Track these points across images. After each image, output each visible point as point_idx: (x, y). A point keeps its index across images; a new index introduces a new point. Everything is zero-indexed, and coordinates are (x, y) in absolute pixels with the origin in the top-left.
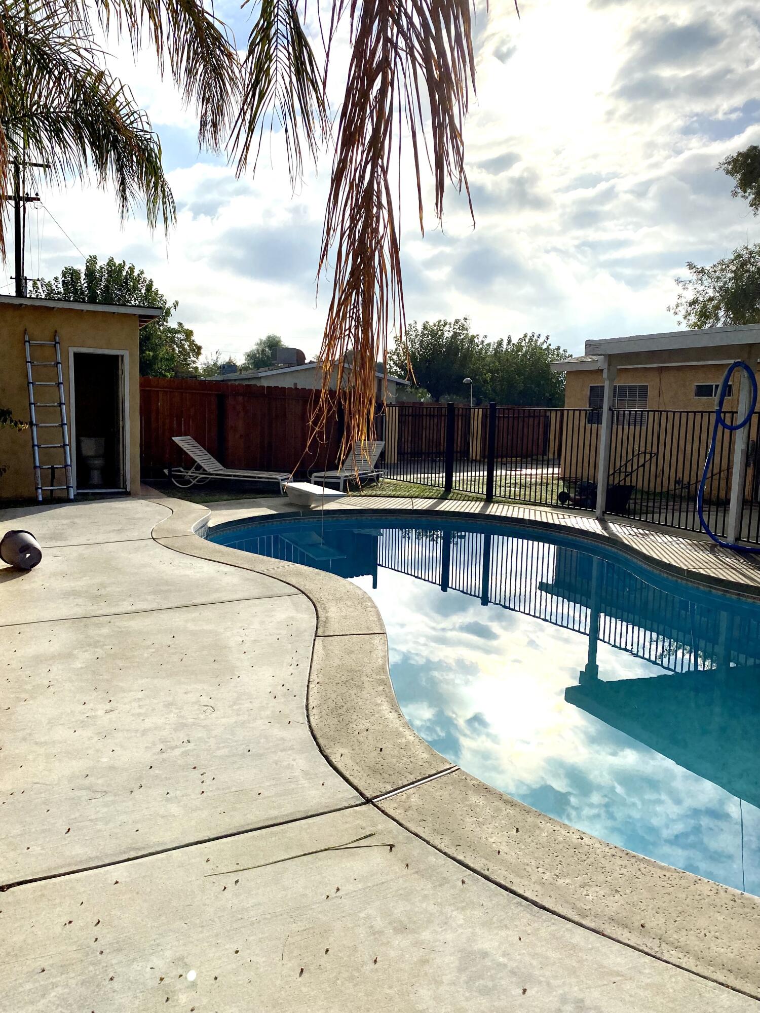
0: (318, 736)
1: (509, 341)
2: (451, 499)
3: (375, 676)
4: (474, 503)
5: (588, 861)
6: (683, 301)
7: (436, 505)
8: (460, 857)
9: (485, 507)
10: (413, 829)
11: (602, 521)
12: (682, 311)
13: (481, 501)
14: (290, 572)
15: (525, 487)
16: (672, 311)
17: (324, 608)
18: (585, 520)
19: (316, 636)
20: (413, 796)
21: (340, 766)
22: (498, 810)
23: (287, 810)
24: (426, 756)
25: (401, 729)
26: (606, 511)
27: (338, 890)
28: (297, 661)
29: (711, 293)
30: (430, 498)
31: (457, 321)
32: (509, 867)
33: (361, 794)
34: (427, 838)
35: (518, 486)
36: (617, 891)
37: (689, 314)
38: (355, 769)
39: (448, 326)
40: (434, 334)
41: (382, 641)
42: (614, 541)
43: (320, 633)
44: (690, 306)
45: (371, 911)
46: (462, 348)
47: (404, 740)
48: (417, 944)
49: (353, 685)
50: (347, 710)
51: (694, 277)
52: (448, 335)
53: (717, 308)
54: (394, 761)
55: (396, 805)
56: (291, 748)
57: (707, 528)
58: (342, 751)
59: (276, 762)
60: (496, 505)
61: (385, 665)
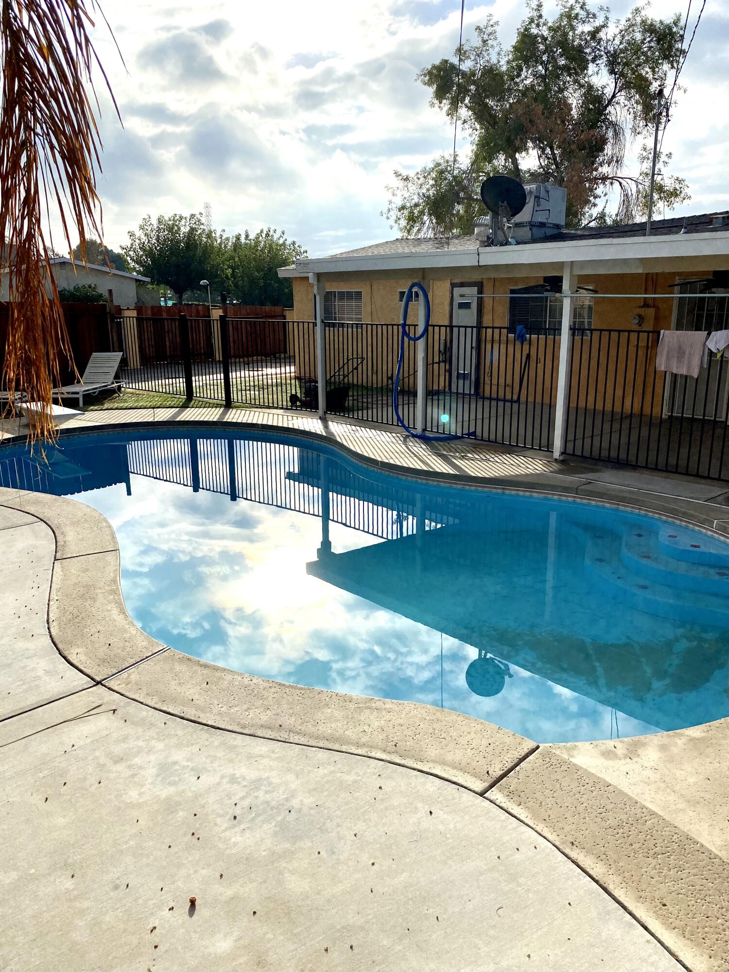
0: (57, 643)
1: (247, 236)
2: (192, 407)
3: (107, 588)
4: (214, 409)
5: (253, 694)
6: (394, 206)
7: (178, 414)
8: (164, 709)
9: (224, 414)
10: (131, 697)
11: (324, 420)
12: (394, 214)
13: (221, 407)
14: (28, 502)
15: (263, 389)
16: (385, 216)
17: (62, 533)
18: (309, 420)
19: (55, 560)
20: (134, 674)
21: (75, 662)
22: (195, 672)
23: (32, 700)
24: (145, 643)
25: (127, 626)
26: (327, 411)
27: (73, 746)
28: (39, 584)
29: (416, 199)
30: (172, 407)
31: (193, 216)
32: (198, 708)
33: (92, 679)
34: (141, 701)
35: (257, 388)
36: (268, 709)
37: (399, 219)
38: (88, 662)
39: (183, 221)
40: (170, 229)
41: (115, 557)
42: (329, 439)
43: (58, 557)
44: (400, 210)
45: (97, 754)
46: (200, 243)
47: (128, 635)
48: (130, 767)
49: (88, 598)
50: (82, 618)
51: (401, 184)
52: (184, 230)
53: (422, 213)
54: (120, 651)
55: (119, 682)
56: (35, 655)
57: (402, 422)
58: (79, 650)
59: (23, 668)
60: (234, 410)
61: (116, 577)
